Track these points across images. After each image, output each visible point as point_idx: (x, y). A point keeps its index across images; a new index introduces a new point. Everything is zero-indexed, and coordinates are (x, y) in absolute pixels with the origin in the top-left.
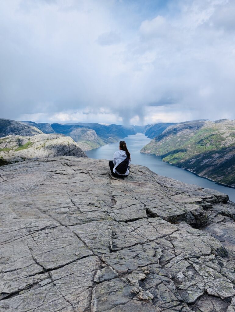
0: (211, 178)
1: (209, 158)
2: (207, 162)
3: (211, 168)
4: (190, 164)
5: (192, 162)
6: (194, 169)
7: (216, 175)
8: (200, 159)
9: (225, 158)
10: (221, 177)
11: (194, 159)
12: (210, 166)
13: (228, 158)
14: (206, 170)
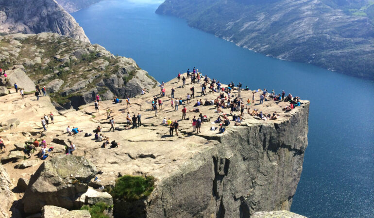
0: (253, 48)
1: (251, 21)
2: (249, 26)
3: (254, 35)
4: (226, 29)
5: (229, 27)
6: (231, 37)
7: (260, 44)
8: (239, 22)
9: (273, 18)
10: (265, 47)
11: (231, 23)
12: (252, 31)
13: (276, 20)
14: (247, 37)
